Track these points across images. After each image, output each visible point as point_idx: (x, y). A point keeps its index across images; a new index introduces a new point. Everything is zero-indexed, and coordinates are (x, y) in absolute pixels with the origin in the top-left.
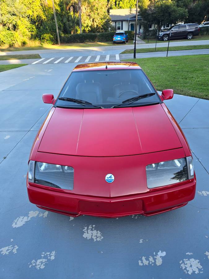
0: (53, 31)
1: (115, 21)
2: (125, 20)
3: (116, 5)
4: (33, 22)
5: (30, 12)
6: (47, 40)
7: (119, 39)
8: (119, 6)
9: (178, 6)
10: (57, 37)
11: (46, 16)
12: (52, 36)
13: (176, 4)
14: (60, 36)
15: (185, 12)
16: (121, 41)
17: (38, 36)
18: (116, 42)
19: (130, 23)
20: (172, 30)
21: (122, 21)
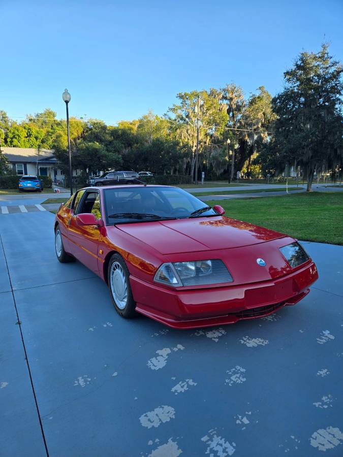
1: (14, 163)
2: (30, 163)
3: (6, 142)
7: (28, 185)
8: (11, 144)
9: (107, 150)
13: (105, 148)
15: (119, 158)
16: (34, 188)
18: (25, 189)
19: (39, 167)
20: (106, 178)
21: (25, 164)
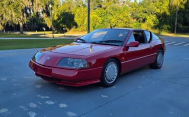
0: (172, 23)
4: (158, 17)
5: (158, 11)
6: (165, 30)
10: (174, 28)
11: (171, 13)
12: (170, 27)
14: (178, 27)
17: (158, 27)
